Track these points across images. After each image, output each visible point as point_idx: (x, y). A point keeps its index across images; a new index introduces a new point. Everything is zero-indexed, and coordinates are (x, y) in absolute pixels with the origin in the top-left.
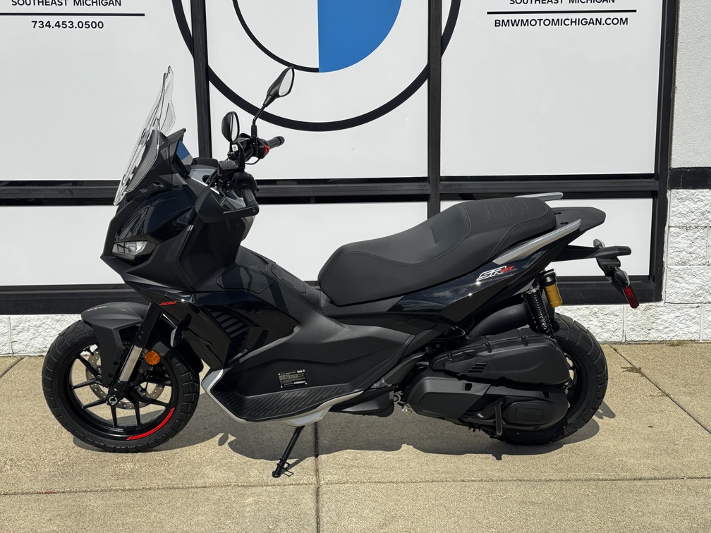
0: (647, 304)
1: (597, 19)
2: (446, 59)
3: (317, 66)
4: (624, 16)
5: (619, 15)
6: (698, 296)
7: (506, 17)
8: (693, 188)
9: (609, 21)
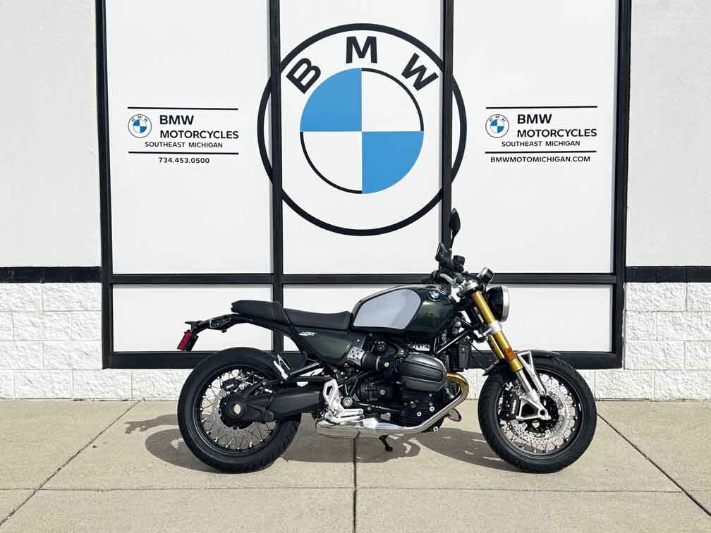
0: (610, 370)
1: (567, 158)
2: (456, 185)
3: (360, 189)
4: (587, 155)
5: (583, 155)
6: (651, 364)
7: (499, 156)
8: (644, 282)
9: (576, 159)
